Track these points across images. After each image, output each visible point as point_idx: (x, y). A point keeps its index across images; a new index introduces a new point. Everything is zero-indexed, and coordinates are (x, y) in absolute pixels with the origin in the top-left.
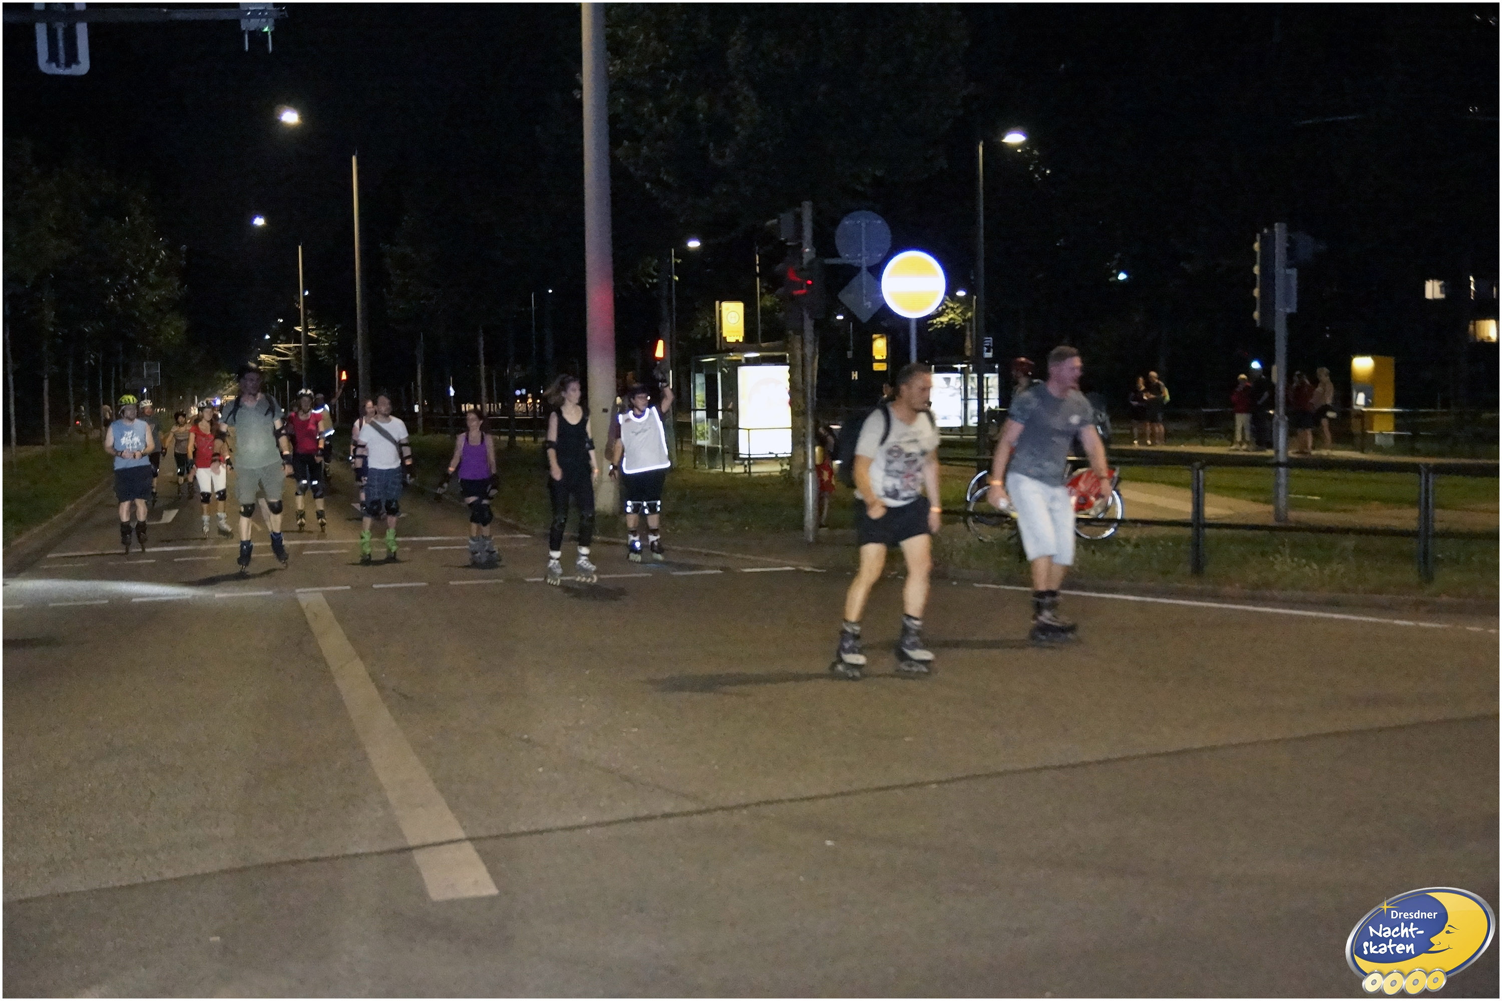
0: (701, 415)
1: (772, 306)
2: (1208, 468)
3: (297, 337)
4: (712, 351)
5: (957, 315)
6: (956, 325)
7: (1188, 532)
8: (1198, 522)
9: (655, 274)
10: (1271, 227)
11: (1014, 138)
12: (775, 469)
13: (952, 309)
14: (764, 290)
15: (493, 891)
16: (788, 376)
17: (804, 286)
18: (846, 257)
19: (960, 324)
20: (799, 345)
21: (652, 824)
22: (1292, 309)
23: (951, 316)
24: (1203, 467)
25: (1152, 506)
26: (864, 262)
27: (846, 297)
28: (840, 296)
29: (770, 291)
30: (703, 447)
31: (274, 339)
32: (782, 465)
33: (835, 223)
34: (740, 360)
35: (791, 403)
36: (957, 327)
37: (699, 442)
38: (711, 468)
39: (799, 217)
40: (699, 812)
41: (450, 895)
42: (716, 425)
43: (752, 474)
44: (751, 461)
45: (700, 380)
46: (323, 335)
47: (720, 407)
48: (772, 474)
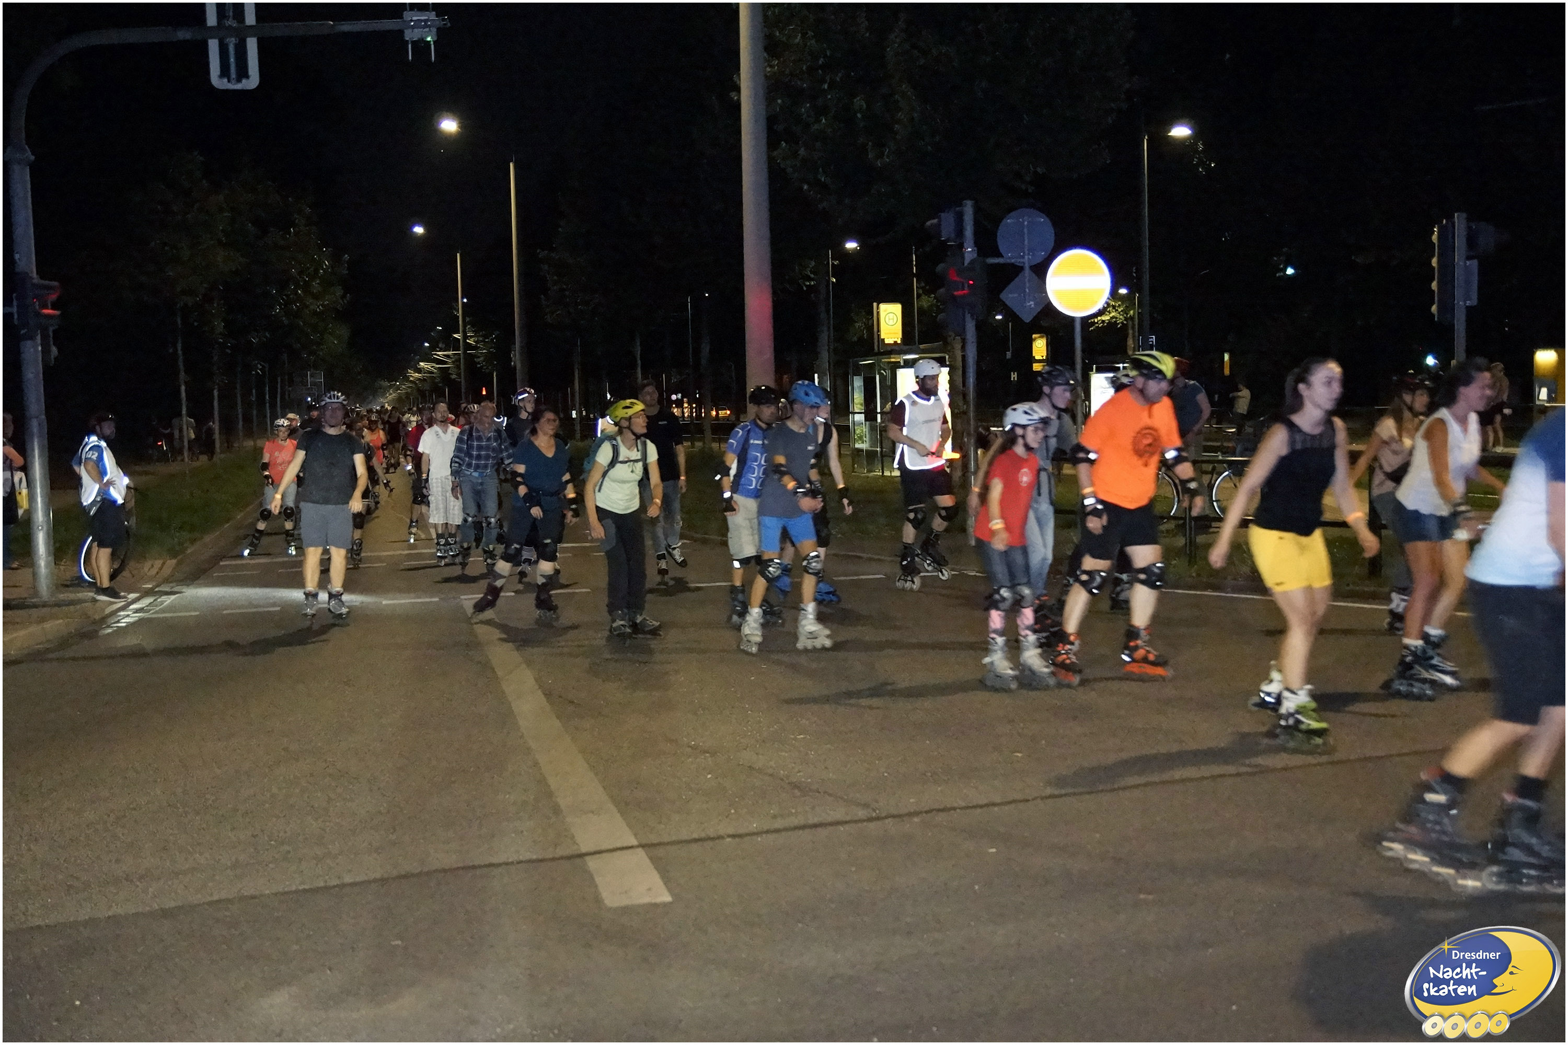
0: (860, 418)
1: (930, 307)
4: (870, 353)
5: (1119, 313)
9: (812, 276)
10: (1450, 217)
11: (1181, 131)
13: (1114, 307)
14: (921, 291)
15: (667, 898)
17: (966, 286)
18: (1009, 256)
19: (1122, 323)
20: (958, 346)
21: (823, 833)
22: (1473, 301)
23: (1114, 314)
26: (1027, 260)
27: (1009, 296)
28: (1003, 296)
29: (927, 293)
30: (862, 450)
31: (433, 348)
33: (997, 222)
34: (899, 362)
36: (1119, 326)
37: (857, 446)
38: (869, 471)
39: (960, 218)
40: (870, 820)
41: (624, 901)
42: (875, 428)
45: (858, 383)
46: (482, 341)
47: (879, 410)
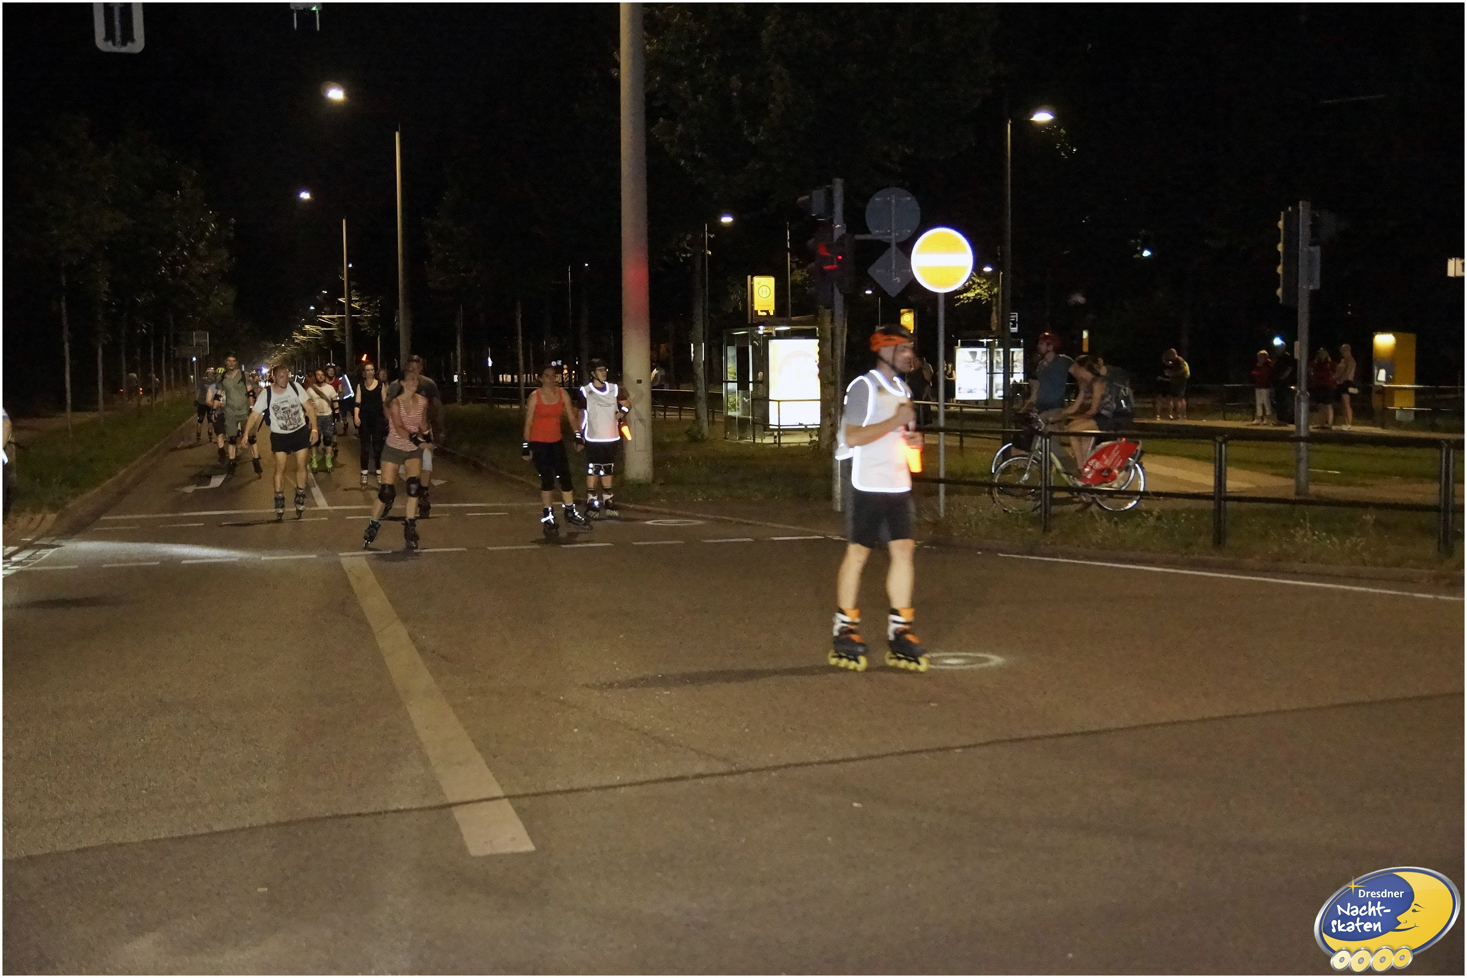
0: (733, 386)
1: (801, 281)
2: (1230, 442)
3: (340, 308)
4: (743, 324)
5: (984, 290)
6: (983, 301)
7: (1210, 505)
8: (1220, 495)
9: (688, 248)
10: (1295, 205)
11: (1042, 117)
12: (804, 439)
13: (979, 284)
14: (794, 265)
15: (530, 847)
16: (818, 349)
17: (835, 260)
18: (876, 234)
19: (987, 299)
20: (828, 319)
21: (686, 784)
22: (1316, 285)
23: (978, 291)
24: (1225, 441)
25: (1174, 480)
26: (894, 237)
27: (876, 271)
28: (870, 271)
29: (800, 266)
30: (735, 418)
31: (319, 310)
32: (811, 436)
33: (866, 199)
34: (771, 334)
35: (821, 376)
36: (984, 303)
37: (730, 413)
38: (740, 438)
39: (830, 194)
40: (731, 773)
41: (488, 851)
42: (747, 397)
43: (782, 445)
44: (782, 431)
45: (731, 352)
46: (366, 306)
47: (751, 379)
48: (801, 444)
